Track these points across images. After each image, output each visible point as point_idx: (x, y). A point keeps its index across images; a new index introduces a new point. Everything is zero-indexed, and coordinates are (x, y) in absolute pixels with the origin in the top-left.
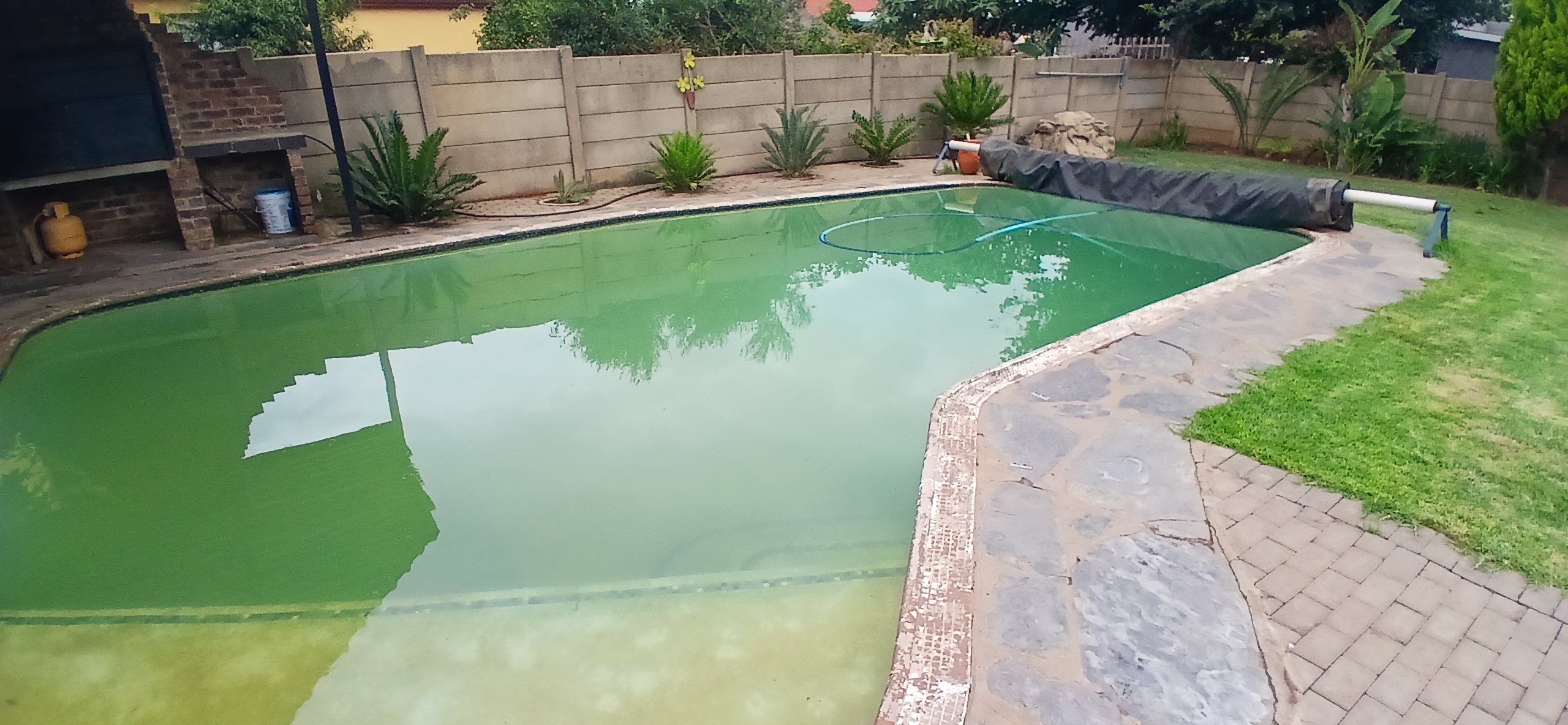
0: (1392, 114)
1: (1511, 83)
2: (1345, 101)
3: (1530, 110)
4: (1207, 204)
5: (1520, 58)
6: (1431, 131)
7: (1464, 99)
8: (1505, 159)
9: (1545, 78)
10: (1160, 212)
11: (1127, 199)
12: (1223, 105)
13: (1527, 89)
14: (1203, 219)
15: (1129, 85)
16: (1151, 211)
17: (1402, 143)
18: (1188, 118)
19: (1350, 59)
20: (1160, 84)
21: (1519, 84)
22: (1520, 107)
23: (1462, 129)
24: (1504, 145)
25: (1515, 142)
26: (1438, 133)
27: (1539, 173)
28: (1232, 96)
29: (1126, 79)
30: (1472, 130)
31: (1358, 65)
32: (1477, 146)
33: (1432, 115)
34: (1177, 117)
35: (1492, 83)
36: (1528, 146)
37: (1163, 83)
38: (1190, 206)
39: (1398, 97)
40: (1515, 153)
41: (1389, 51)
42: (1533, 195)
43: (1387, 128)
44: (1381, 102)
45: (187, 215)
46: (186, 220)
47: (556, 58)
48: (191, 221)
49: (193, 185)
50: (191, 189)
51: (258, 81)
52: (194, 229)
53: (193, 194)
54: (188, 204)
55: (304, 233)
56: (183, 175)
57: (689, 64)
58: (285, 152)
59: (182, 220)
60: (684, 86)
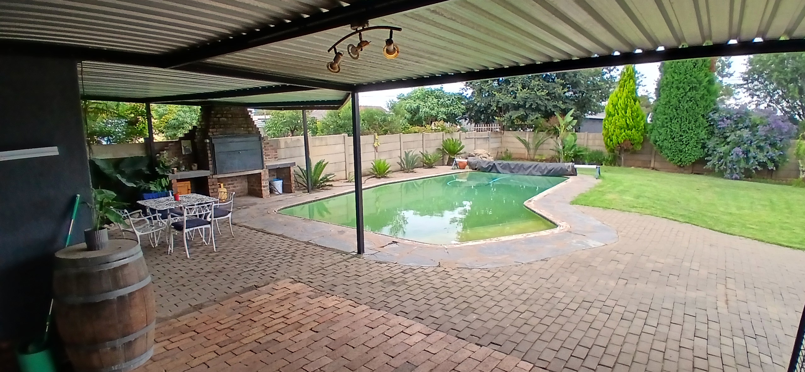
0: (574, 146)
1: (608, 133)
2: (560, 142)
3: (615, 141)
4: (540, 172)
5: (610, 126)
6: (586, 149)
7: (594, 139)
8: (609, 156)
9: (617, 131)
10: (527, 175)
11: (517, 172)
12: (523, 146)
13: (612, 135)
14: (540, 176)
15: (491, 140)
16: (524, 175)
17: (579, 154)
18: (511, 150)
19: (559, 130)
20: (499, 140)
21: (610, 134)
22: (611, 140)
23: (595, 148)
24: (608, 152)
25: (612, 151)
26: (588, 150)
27: (620, 159)
28: (524, 142)
29: (490, 138)
30: (598, 148)
31: (562, 132)
32: (600, 153)
33: (585, 145)
34: (507, 150)
35: (602, 133)
36: (615, 151)
37: (500, 139)
38: (535, 173)
39: (575, 140)
40: (612, 154)
41: (570, 127)
42: (619, 166)
43: (573, 150)
44: (571, 142)
45: (264, 187)
46: (264, 188)
47: (343, 137)
48: (265, 188)
49: (267, 177)
50: (266, 179)
51: (272, 146)
52: (266, 191)
53: (267, 180)
54: (265, 183)
55: (291, 192)
56: (265, 174)
57: (377, 138)
58: (290, 167)
59: (263, 188)
60: (376, 145)
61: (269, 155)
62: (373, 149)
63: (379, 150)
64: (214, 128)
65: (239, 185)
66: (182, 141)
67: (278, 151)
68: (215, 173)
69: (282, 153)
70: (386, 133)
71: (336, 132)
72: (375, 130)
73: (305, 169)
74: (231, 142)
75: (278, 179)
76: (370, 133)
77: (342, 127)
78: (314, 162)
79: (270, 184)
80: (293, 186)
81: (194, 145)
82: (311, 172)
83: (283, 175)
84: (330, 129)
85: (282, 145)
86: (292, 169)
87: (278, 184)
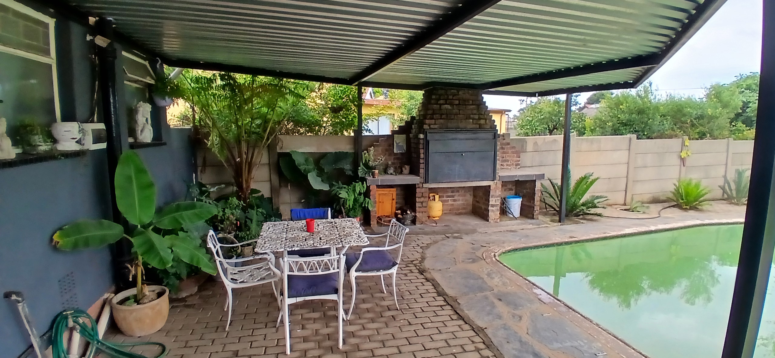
45: (493, 206)
46: (492, 208)
47: (628, 141)
48: (494, 209)
49: (498, 193)
50: (497, 195)
51: (514, 147)
52: (494, 213)
53: (498, 197)
54: (494, 201)
55: (533, 218)
56: (496, 188)
57: (687, 144)
58: (535, 181)
59: (490, 208)
60: (683, 155)
61: (508, 161)
62: (678, 162)
63: (687, 163)
64: (433, 119)
65: (461, 198)
66: (396, 136)
67: (522, 155)
68: (426, 181)
69: (526, 158)
70: (702, 136)
71: (616, 132)
72: (684, 132)
73: (560, 184)
74: (453, 139)
75: (517, 195)
76: (676, 136)
77: (626, 125)
78: (575, 175)
79: (503, 203)
80: (537, 208)
81: (408, 141)
82: (568, 190)
83: (525, 191)
84: (607, 126)
85: (530, 147)
86: (538, 184)
87: (516, 204)
